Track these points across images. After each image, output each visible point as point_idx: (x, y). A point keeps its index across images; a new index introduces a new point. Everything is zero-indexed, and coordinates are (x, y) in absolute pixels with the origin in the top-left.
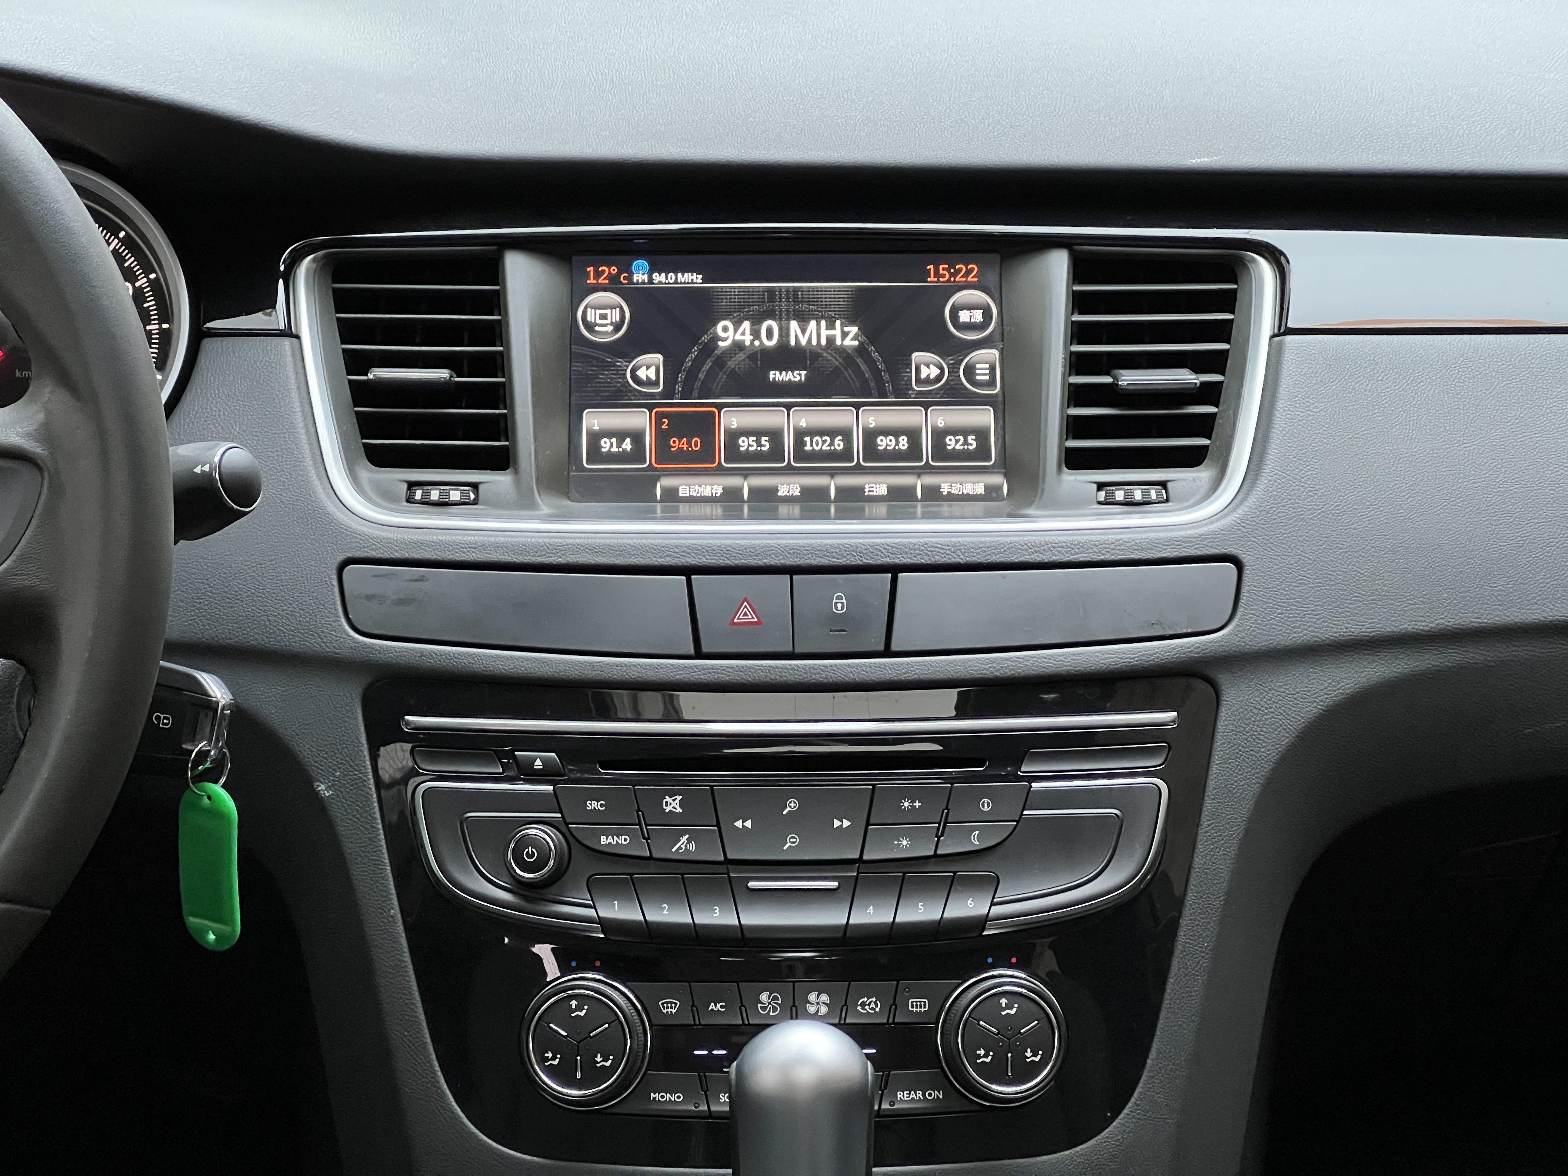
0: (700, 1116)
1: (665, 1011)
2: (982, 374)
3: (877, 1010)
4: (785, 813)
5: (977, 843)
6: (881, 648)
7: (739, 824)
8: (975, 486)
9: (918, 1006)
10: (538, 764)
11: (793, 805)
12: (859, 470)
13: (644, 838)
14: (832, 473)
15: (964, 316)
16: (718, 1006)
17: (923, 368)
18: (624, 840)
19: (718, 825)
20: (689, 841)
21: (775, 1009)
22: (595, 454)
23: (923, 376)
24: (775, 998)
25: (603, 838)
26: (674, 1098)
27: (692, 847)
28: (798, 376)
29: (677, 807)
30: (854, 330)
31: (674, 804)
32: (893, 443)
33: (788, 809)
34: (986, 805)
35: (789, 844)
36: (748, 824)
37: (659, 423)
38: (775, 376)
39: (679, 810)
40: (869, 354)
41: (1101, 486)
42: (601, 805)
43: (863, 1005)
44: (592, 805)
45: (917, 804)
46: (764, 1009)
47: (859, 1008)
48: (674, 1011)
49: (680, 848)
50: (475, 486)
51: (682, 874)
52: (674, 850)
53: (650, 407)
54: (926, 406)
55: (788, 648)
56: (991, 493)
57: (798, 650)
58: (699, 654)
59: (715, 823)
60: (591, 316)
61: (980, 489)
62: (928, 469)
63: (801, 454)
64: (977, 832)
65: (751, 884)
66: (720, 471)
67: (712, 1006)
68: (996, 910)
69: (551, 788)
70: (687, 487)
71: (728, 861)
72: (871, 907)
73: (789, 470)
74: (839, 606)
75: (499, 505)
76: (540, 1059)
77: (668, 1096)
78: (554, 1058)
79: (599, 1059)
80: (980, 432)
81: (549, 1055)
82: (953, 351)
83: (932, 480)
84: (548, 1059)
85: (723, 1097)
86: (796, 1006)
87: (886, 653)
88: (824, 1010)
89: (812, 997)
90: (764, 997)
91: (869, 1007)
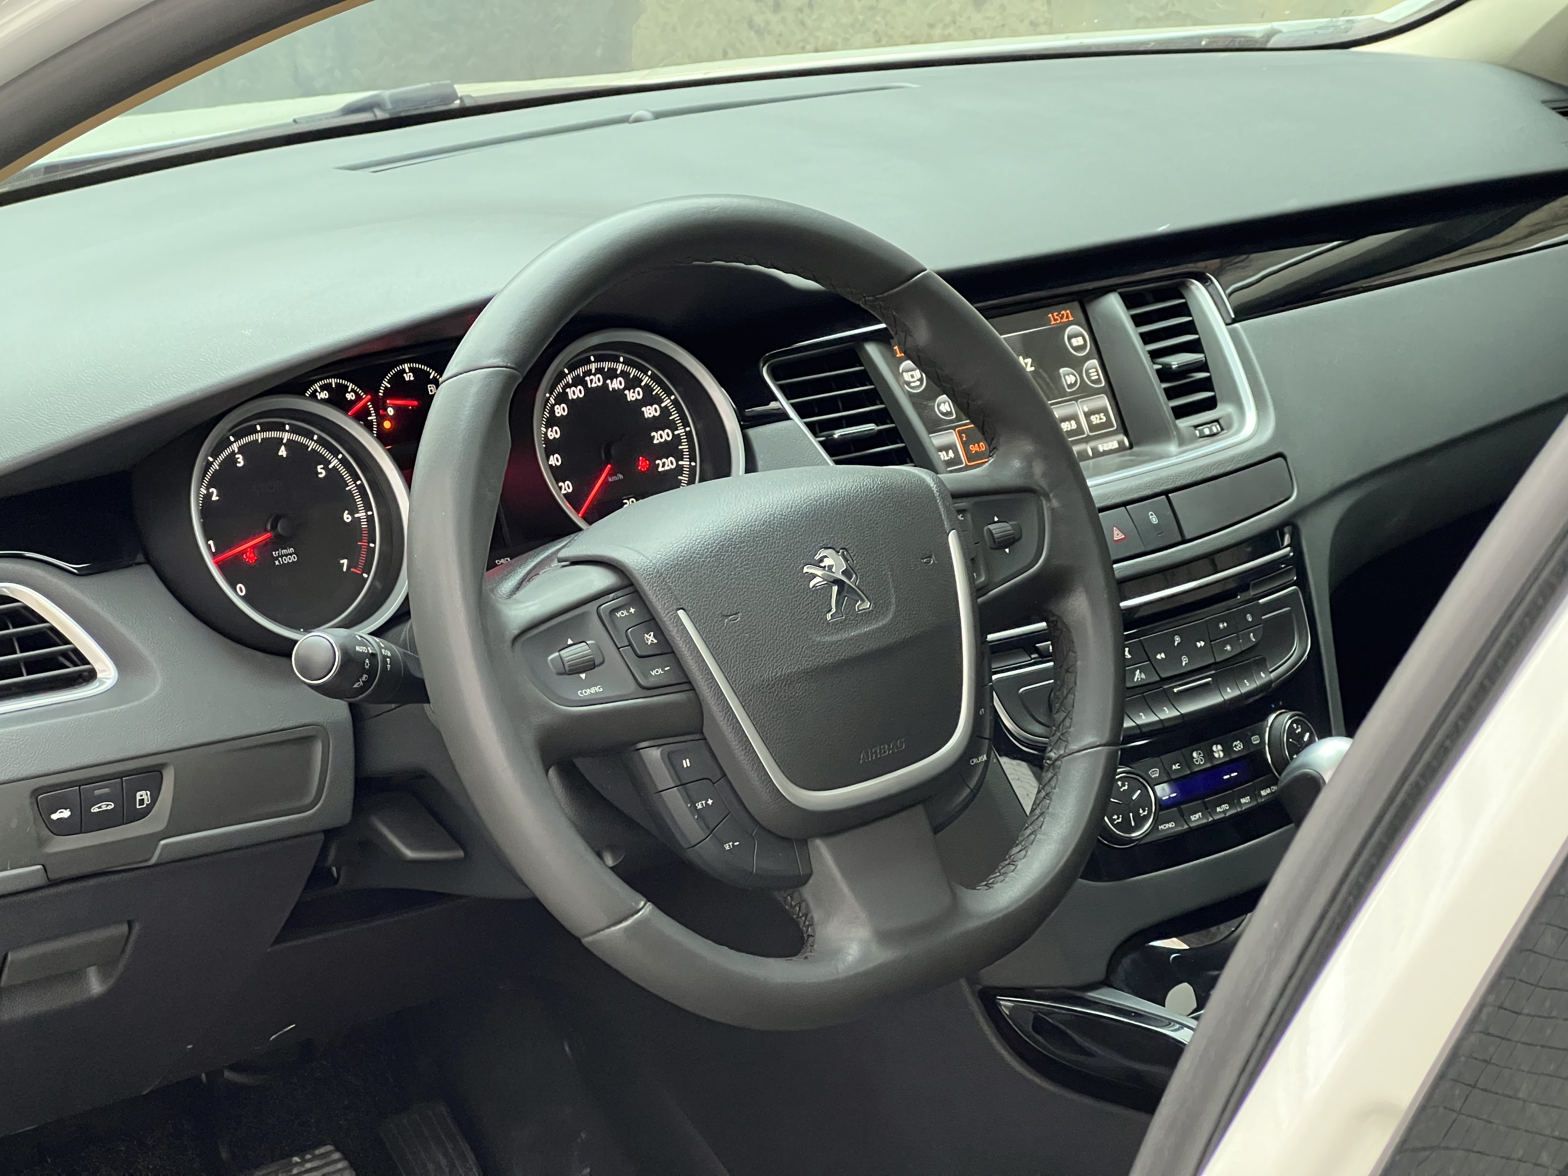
0: (1185, 832)
1: (1153, 777)
2: (1094, 376)
3: (1242, 747)
4: (1176, 644)
5: (1254, 640)
6: (1180, 539)
7: (1158, 657)
8: (1112, 444)
9: (1256, 740)
10: (1051, 649)
11: (1177, 639)
15: (1075, 342)
16: (1177, 766)
17: (1067, 377)
19: (1149, 660)
20: (1140, 672)
21: (1201, 760)
23: (1069, 383)
24: (1199, 754)
26: (1170, 825)
27: (1143, 676)
30: (1031, 361)
31: (1126, 653)
32: (1069, 426)
33: (1177, 642)
34: (1249, 618)
35: (1184, 662)
36: (1163, 655)
37: (961, 438)
39: (1130, 656)
40: (1040, 373)
41: (1196, 427)
43: (1236, 746)
45: (1225, 624)
46: (1196, 761)
47: (1235, 749)
48: (1157, 775)
49: (1137, 679)
51: (1143, 694)
52: (1135, 680)
53: (954, 428)
54: (1076, 400)
55: (1143, 549)
56: (1121, 448)
57: (1148, 549)
59: (1147, 659)
60: (907, 377)
61: (1115, 445)
62: (1088, 440)
64: (1252, 634)
65: (1175, 690)
67: (1174, 767)
68: (1272, 675)
71: (1161, 680)
72: (1228, 689)
74: (1154, 519)
76: (1112, 821)
77: (1167, 825)
78: (1118, 818)
79: (1141, 811)
80: (1104, 411)
81: (1115, 817)
82: (1076, 364)
83: (1093, 444)
84: (1115, 820)
85: (1193, 818)
86: (1209, 755)
87: (1184, 541)
88: (1222, 754)
89: (1214, 748)
90: (1195, 754)
91: (1238, 747)
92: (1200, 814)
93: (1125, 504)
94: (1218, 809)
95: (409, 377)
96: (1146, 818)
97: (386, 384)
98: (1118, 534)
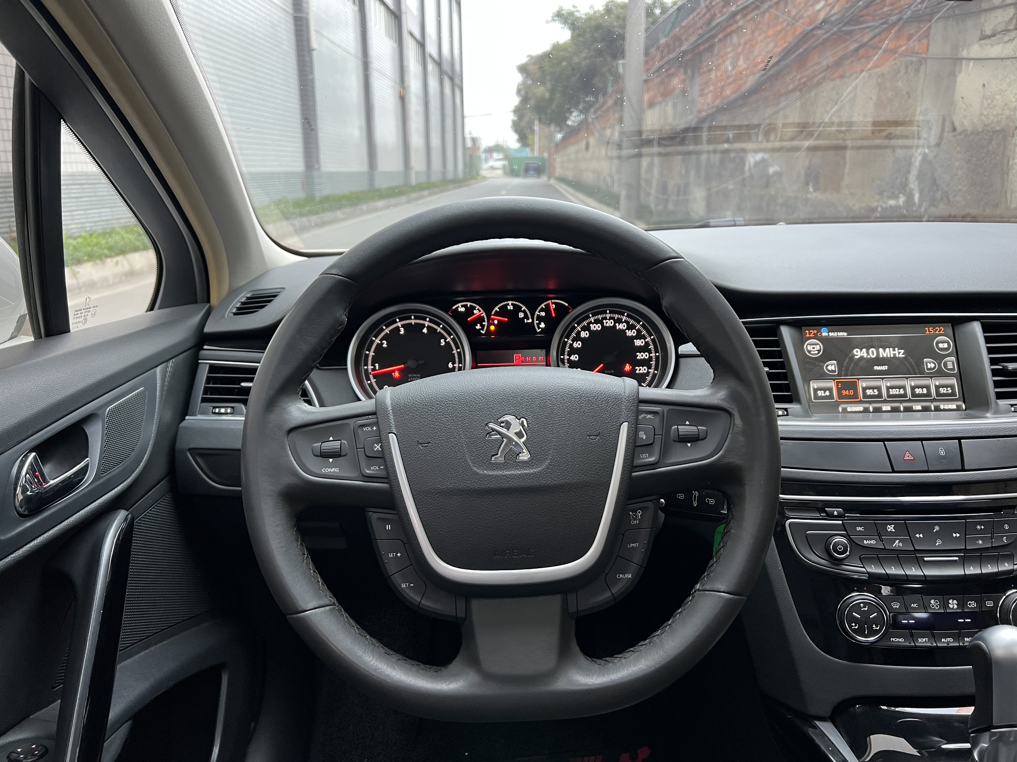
0: (912, 647)
1: (894, 607)
2: (950, 366)
3: (975, 606)
4: (934, 531)
5: (1006, 542)
6: (960, 468)
7: (917, 535)
8: (952, 406)
9: (990, 604)
10: (836, 513)
11: (937, 528)
12: (910, 401)
13: (881, 541)
14: (901, 402)
15: (941, 345)
16: (915, 605)
17: (928, 364)
18: (872, 542)
19: (910, 536)
20: (899, 542)
21: (937, 607)
22: (816, 397)
23: (929, 367)
24: (937, 602)
25: (865, 541)
26: (900, 640)
27: (901, 544)
28: (885, 368)
30: (902, 351)
31: (891, 528)
32: (921, 391)
33: (935, 530)
34: (1006, 527)
35: (938, 543)
36: (921, 535)
37: (837, 386)
38: (876, 368)
39: (894, 530)
40: (909, 359)
41: (1012, 405)
42: (863, 529)
43: (970, 604)
44: (859, 529)
45: (983, 527)
46: (933, 606)
47: (968, 606)
48: (898, 607)
49: (896, 545)
50: (786, 409)
51: (898, 555)
52: (894, 546)
53: (834, 380)
54: (931, 377)
55: (927, 469)
56: (959, 409)
57: (930, 469)
58: (894, 472)
59: (908, 535)
60: (810, 348)
61: (954, 407)
62: (934, 400)
63: (889, 396)
64: (1005, 537)
65: (925, 559)
66: (861, 402)
67: (912, 605)
68: (1015, 567)
69: (841, 522)
70: (851, 408)
71: (915, 550)
72: (972, 567)
73: (885, 401)
74: (942, 452)
75: (797, 416)
76: (850, 626)
77: (898, 640)
78: (855, 626)
79: (874, 626)
80: (952, 387)
81: (854, 624)
82: (938, 358)
83: (937, 404)
84: (853, 626)
85: (920, 640)
86: (945, 605)
87: (963, 470)
88: (956, 607)
89: (951, 601)
90: (932, 602)
91: (972, 604)
92: (927, 639)
93: (922, 440)
94: (943, 640)
95: (510, 307)
96: (877, 632)
97: (497, 309)
98: (908, 456)
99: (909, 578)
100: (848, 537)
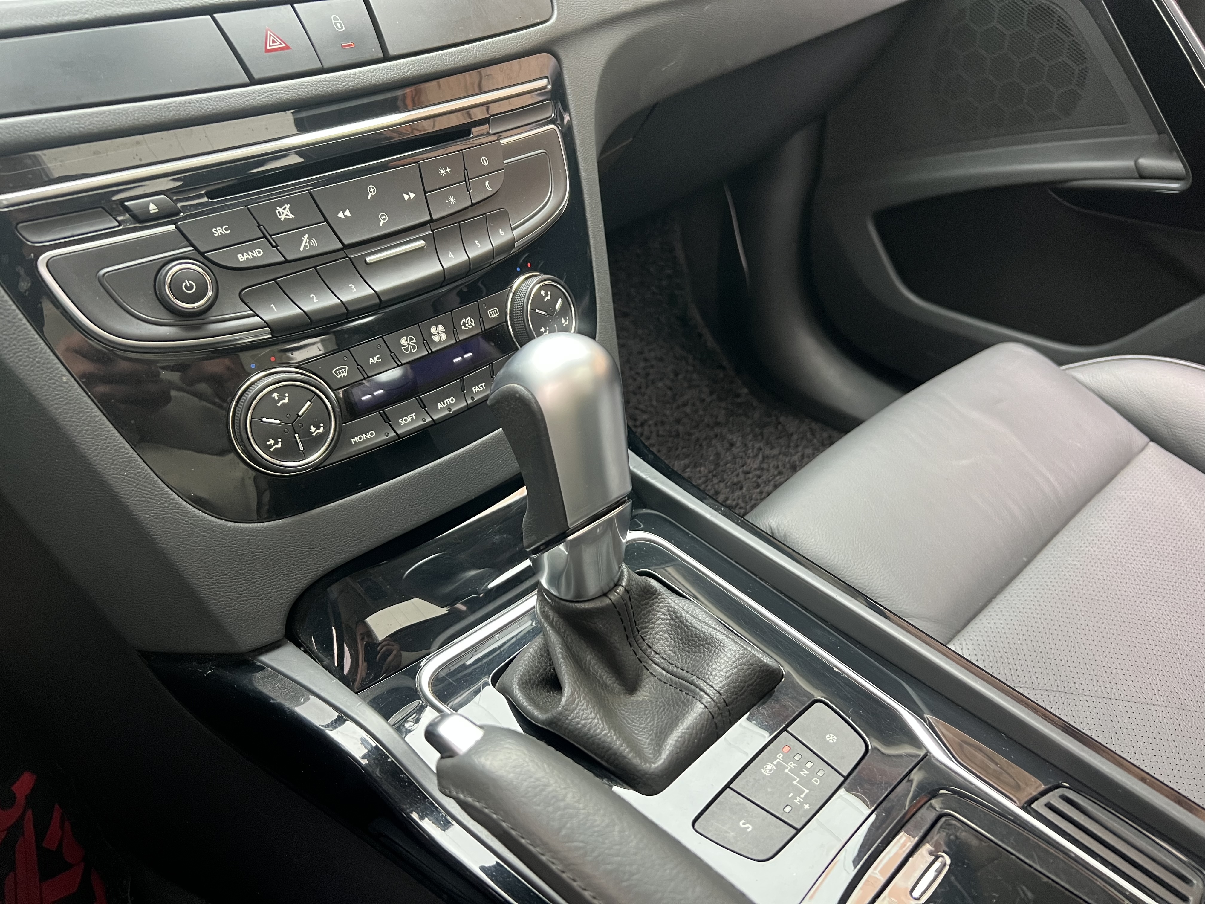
0: (392, 440)
1: (339, 377)
3: (473, 324)
4: (369, 197)
5: (491, 190)
6: (381, 55)
7: (341, 215)
9: (493, 314)
10: (153, 208)
11: (372, 190)
13: (273, 247)
16: (375, 359)
18: (257, 253)
19: (326, 220)
20: (310, 238)
21: (414, 347)
24: (411, 339)
25: (240, 256)
26: (369, 436)
27: (314, 243)
29: (289, 214)
31: (285, 212)
33: (370, 194)
34: (485, 163)
35: (382, 221)
36: (347, 213)
39: (292, 216)
42: (226, 229)
43: (464, 324)
44: (218, 231)
45: (448, 170)
46: (407, 350)
47: (463, 327)
48: (346, 374)
49: (306, 246)
51: (315, 267)
52: (301, 249)
55: (318, 65)
57: (327, 65)
58: (253, 82)
59: (323, 220)
64: (487, 182)
65: (369, 259)
67: (371, 361)
68: (516, 233)
69: (173, 227)
71: (345, 247)
72: (450, 253)
74: (338, 25)
76: (266, 448)
77: (364, 437)
78: (276, 443)
79: (313, 429)
81: (272, 442)
84: (271, 446)
85: (402, 422)
86: (426, 340)
87: (387, 58)
88: (444, 336)
89: (433, 330)
90: (403, 341)
91: (468, 324)
92: (413, 415)
94: (440, 406)
96: (321, 438)
98: (274, 42)
99: (350, 309)
100: (200, 258)
